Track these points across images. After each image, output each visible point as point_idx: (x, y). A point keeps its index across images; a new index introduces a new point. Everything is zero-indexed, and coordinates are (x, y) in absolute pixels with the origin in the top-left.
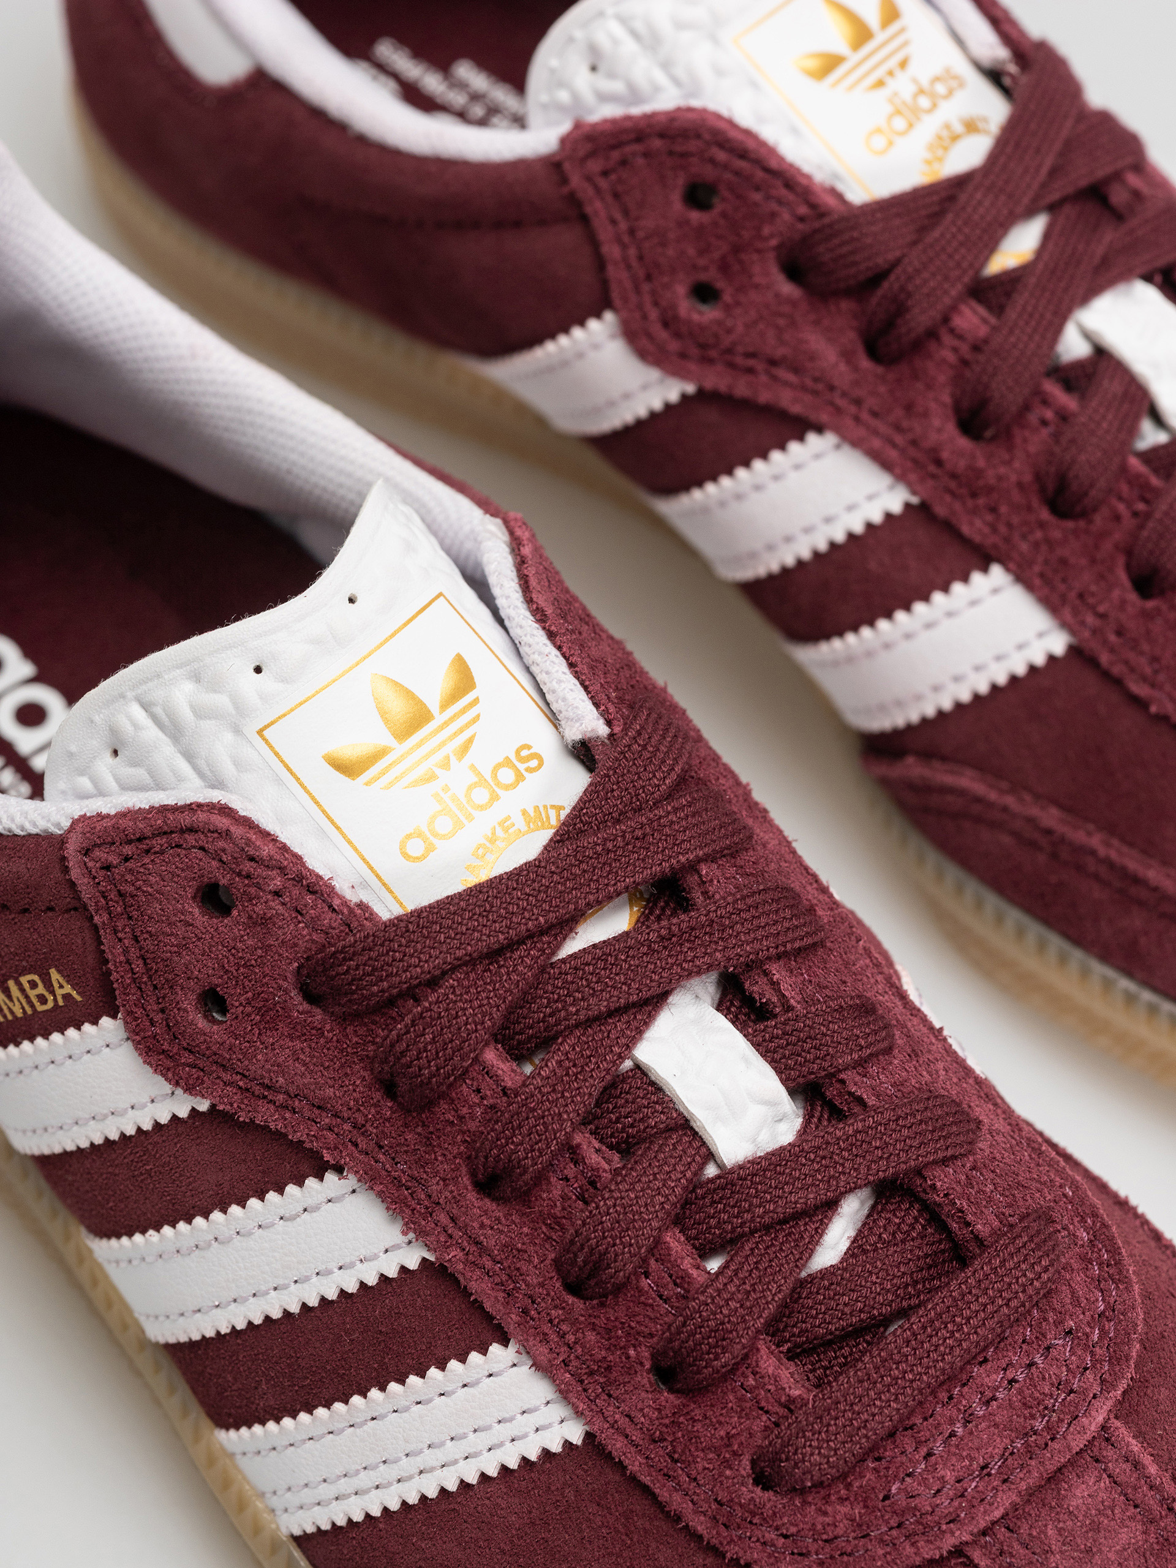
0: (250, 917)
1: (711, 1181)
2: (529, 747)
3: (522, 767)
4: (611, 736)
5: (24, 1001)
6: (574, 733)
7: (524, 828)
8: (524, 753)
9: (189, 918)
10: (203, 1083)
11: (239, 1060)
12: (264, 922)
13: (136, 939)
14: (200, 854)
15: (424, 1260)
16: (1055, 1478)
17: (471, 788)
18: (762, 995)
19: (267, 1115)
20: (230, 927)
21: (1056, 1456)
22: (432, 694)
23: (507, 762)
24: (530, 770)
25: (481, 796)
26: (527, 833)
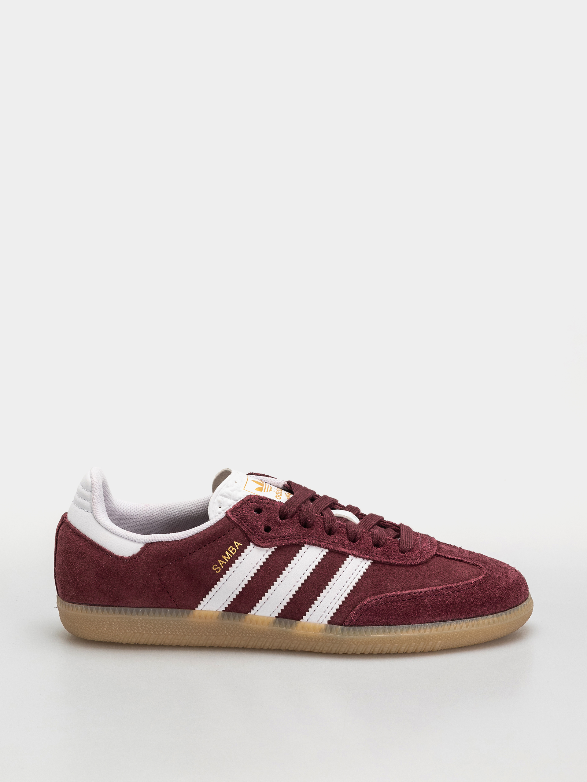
0: (266, 509)
5: (230, 555)
9: (256, 515)
10: (272, 544)
11: (277, 535)
12: (269, 508)
13: (248, 525)
14: (252, 503)
15: (327, 551)
19: (287, 542)
20: (264, 513)
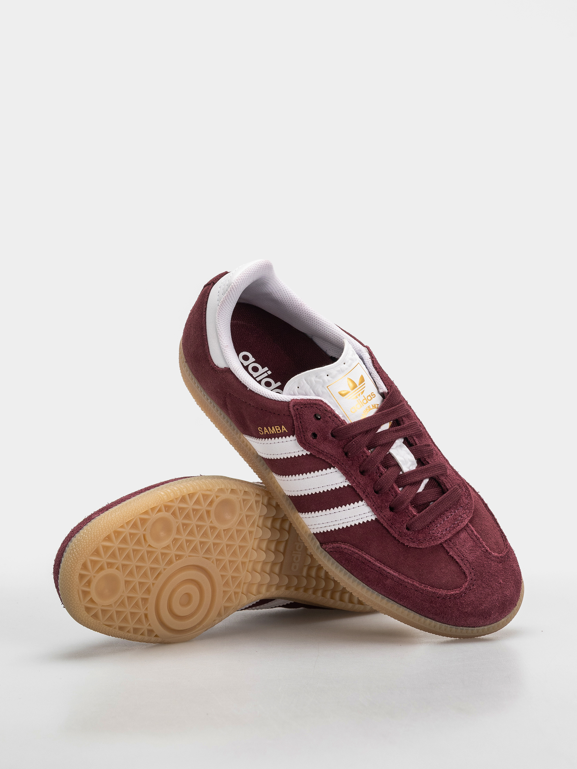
0: (324, 421)
1: (401, 475)
2: (373, 393)
3: (372, 397)
4: (388, 392)
5: (275, 431)
6: (381, 391)
7: (372, 408)
8: (372, 394)
9: (312, 420)
10: (310, 449)
11: (317, 446)
12: (327, 422)
13: (301, 422)
14: (316, 408)
15: (348, 485)
16: (458, 533)
17: (363, 400)
18: (412, 442)
19: (321, 456)
20: (320, 422)
21: (458, 528)
22: (357, 382)
23: (369, 396)
24: (373, 397)
25: (365, 401)
26: (372, 409)
